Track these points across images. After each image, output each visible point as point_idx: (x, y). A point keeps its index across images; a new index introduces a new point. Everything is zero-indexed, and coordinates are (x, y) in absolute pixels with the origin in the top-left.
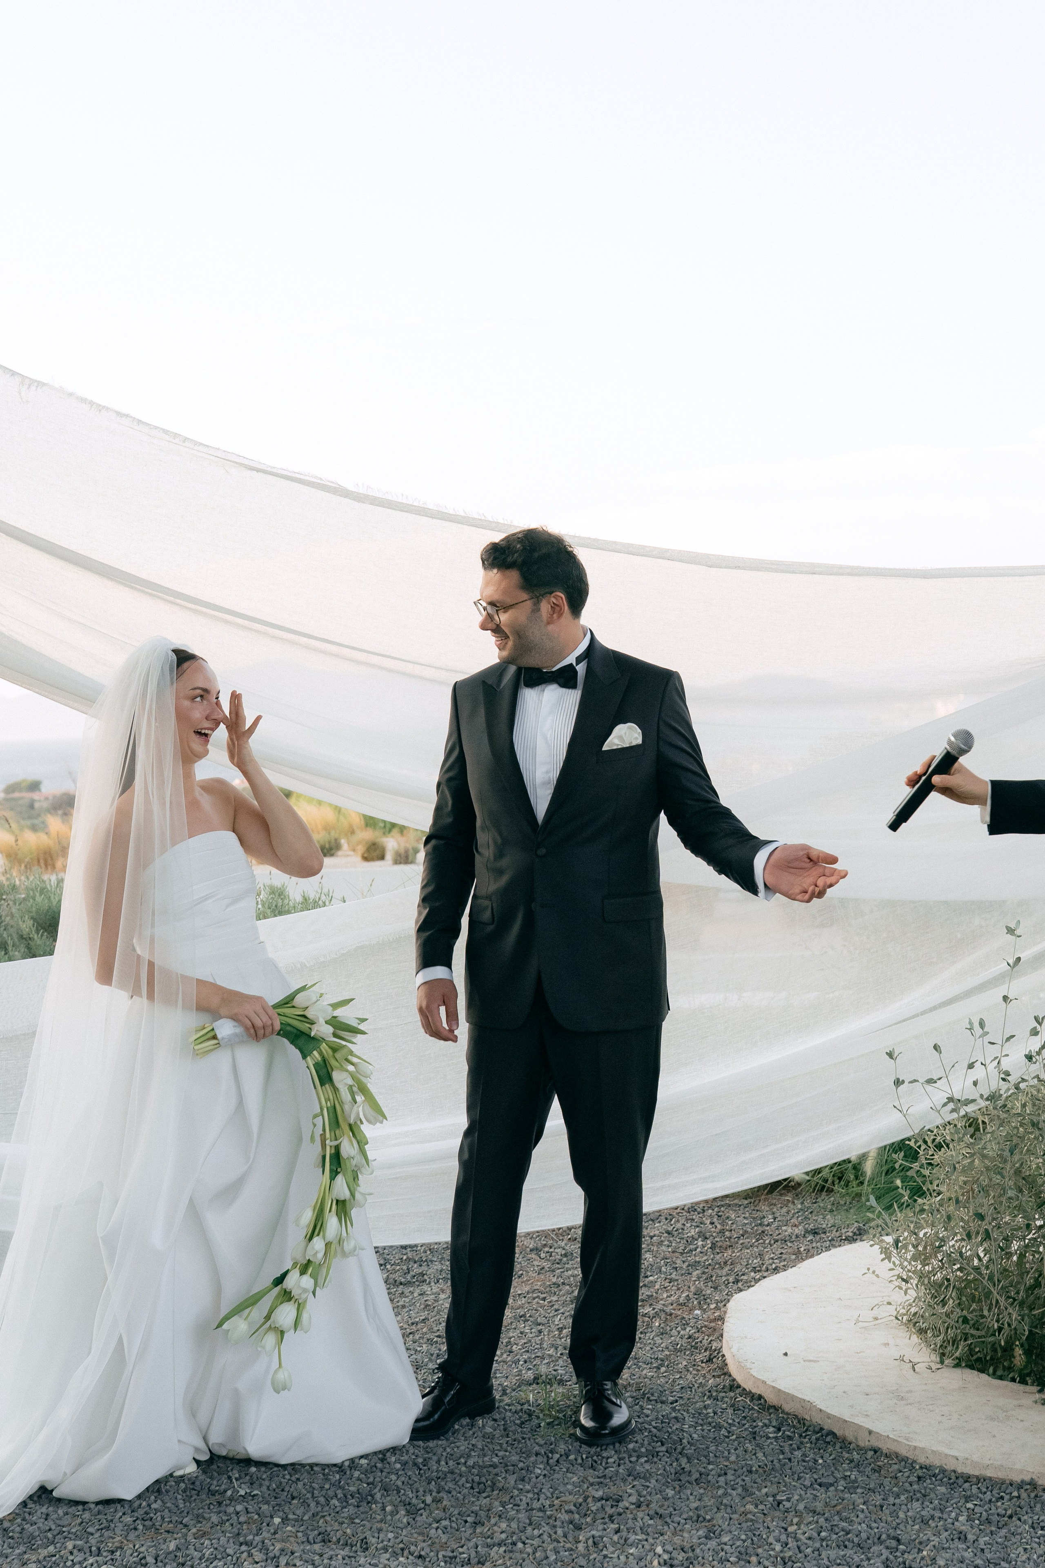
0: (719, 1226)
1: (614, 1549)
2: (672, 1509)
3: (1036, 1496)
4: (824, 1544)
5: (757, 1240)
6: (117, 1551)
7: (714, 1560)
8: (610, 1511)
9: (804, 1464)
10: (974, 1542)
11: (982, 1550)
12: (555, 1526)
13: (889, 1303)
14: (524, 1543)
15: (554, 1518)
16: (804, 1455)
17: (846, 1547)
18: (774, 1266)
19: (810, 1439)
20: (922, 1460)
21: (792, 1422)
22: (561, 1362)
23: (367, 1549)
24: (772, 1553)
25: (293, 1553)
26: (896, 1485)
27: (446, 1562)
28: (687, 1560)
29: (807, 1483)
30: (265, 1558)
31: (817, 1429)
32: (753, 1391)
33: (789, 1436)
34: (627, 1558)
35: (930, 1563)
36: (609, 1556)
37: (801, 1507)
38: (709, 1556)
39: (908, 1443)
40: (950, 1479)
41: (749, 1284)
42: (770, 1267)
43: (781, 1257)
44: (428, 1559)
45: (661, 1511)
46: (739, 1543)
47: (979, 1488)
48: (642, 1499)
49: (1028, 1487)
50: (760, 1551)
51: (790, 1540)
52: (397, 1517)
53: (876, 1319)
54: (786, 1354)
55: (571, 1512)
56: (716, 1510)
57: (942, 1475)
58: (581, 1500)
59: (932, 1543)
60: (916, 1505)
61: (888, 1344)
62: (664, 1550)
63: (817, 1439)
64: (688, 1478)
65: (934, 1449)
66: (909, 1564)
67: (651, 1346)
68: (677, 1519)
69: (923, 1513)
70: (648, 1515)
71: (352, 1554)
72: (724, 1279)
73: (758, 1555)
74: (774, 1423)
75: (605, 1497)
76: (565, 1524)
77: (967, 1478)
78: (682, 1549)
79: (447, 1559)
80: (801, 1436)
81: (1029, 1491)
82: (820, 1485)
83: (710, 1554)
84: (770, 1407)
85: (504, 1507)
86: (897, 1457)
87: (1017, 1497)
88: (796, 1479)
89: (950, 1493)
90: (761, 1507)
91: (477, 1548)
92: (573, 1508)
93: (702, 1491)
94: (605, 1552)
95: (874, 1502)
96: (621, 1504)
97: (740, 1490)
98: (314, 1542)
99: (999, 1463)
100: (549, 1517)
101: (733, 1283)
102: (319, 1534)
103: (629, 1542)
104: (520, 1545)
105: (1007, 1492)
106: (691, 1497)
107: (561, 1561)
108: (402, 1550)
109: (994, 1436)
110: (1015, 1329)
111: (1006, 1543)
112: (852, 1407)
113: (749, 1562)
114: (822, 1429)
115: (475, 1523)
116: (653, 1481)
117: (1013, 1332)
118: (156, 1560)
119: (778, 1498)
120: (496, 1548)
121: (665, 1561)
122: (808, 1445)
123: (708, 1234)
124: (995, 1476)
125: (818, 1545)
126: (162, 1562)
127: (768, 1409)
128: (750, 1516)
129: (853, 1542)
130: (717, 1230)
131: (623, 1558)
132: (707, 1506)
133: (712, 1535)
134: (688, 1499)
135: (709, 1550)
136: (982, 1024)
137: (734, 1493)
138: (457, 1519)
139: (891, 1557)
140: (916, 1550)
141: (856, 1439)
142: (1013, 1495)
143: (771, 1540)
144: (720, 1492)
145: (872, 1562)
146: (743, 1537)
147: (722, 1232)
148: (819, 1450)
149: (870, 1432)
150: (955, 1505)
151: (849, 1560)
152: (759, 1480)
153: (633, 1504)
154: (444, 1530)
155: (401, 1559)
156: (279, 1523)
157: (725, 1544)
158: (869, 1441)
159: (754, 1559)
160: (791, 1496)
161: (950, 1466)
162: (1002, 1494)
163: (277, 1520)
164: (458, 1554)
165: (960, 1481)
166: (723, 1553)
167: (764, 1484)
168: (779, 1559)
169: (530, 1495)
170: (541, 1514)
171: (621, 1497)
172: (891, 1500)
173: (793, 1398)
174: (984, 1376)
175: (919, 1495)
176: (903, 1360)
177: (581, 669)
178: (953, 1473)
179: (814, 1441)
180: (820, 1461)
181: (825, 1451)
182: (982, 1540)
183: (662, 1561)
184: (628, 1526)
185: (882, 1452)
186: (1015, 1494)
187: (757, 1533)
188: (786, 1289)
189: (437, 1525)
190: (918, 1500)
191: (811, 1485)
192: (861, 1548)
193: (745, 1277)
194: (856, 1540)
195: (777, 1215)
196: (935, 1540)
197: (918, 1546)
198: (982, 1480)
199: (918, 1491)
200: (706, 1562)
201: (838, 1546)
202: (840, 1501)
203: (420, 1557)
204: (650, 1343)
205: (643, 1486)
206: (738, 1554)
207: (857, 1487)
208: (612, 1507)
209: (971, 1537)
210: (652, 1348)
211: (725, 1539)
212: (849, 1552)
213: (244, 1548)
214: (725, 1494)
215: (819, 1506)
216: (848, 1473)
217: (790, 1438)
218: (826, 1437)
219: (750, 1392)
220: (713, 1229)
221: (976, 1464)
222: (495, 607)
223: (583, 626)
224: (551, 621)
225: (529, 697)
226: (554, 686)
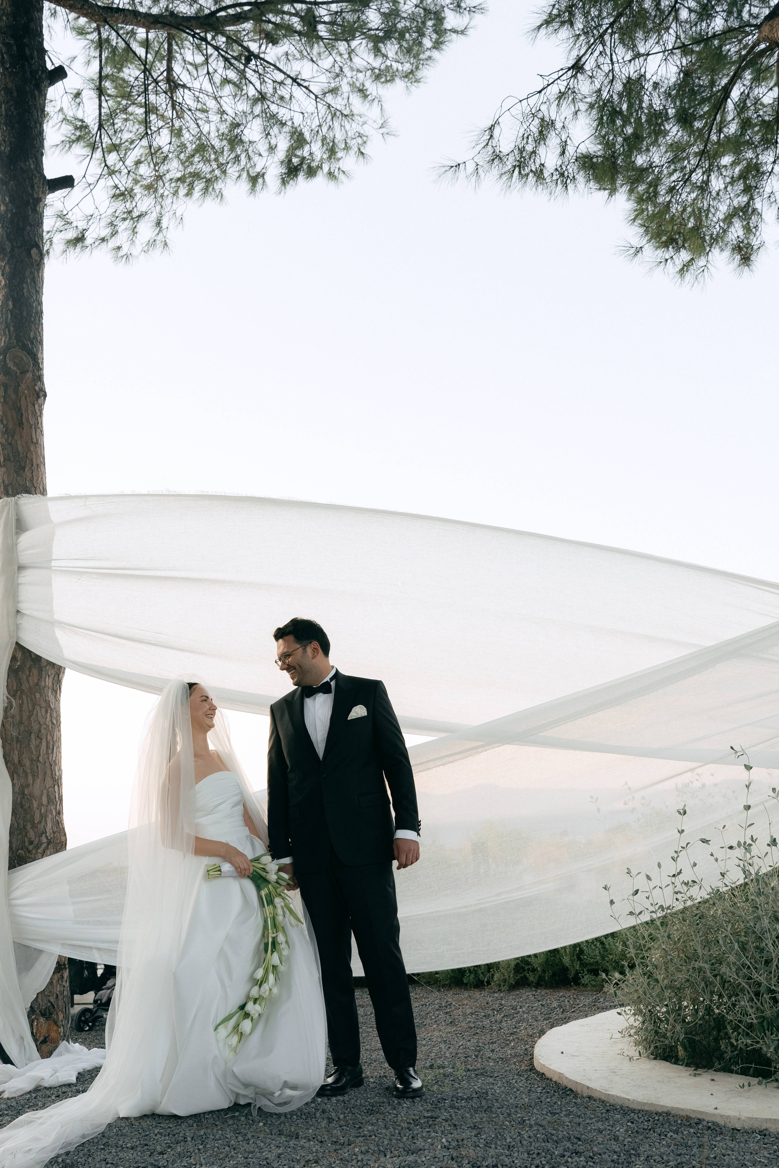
8: (430, 1123)
14: (376, 1136)
19: (558, 1093)
20: (612, 1102)
21: (552, 1085)
31: (563, 1087)
32: (541, 1072)
33: (547, 1091)
34: (426, 1144)
36: (417, 1143)
37: (534, 1123)
39: (607, 1093)
40: (624, 1111)
47: (638, 1116)
54: (562, 1053)
57: (620, 1109)
63: (563, 1093)
68: (463, 1127)
74: (544, 1086)
77: (633, 1111)
78: (457, 1140)
80: (555, 1091)
81: (665, 1116)
83: (471, 1143)
84: (546, 1078)
88: (540, 1110)
89: (621, 1118)
90: (512, 1123)
93: (485, 1115)
104: (373, 1137)
108: (314, 1138)
114: (567, 1088)
122: (556, 1095)
124: (649, 1109)
127: (544, 1080)
141: (582, 1092)
149: (588, 1088)
160: (532, 1118)
162: (649, 1118)
165: (630, 1112)
166: (478, 1143)
167: (520, 1113)
172: (587, 1121)
173: (556, 1073)
175: (603, 1119)
176: (622, 1054)
177: (333, 683)
178: (626, 1108)
179: (560, 1094)
180: (558, 1103)
181: (563, 1098)
185: (593, 1099)
186: (657, 1118)
190: (602, 1121)
191: (546, 1113)
198: (641, 1111)
199: (604, 1117)
202: (558, 1121)
207: (570, 1115)
214: (497, 1116)
215: (544, 1123)
216: (570, 1108)
218: (567, 1092)
219: (538, 1071)
221: (639, 1103)
222: (284, 657)
223: (331, 664)
224: (314, 658)
225: (309, 702)
226: (321, 694)
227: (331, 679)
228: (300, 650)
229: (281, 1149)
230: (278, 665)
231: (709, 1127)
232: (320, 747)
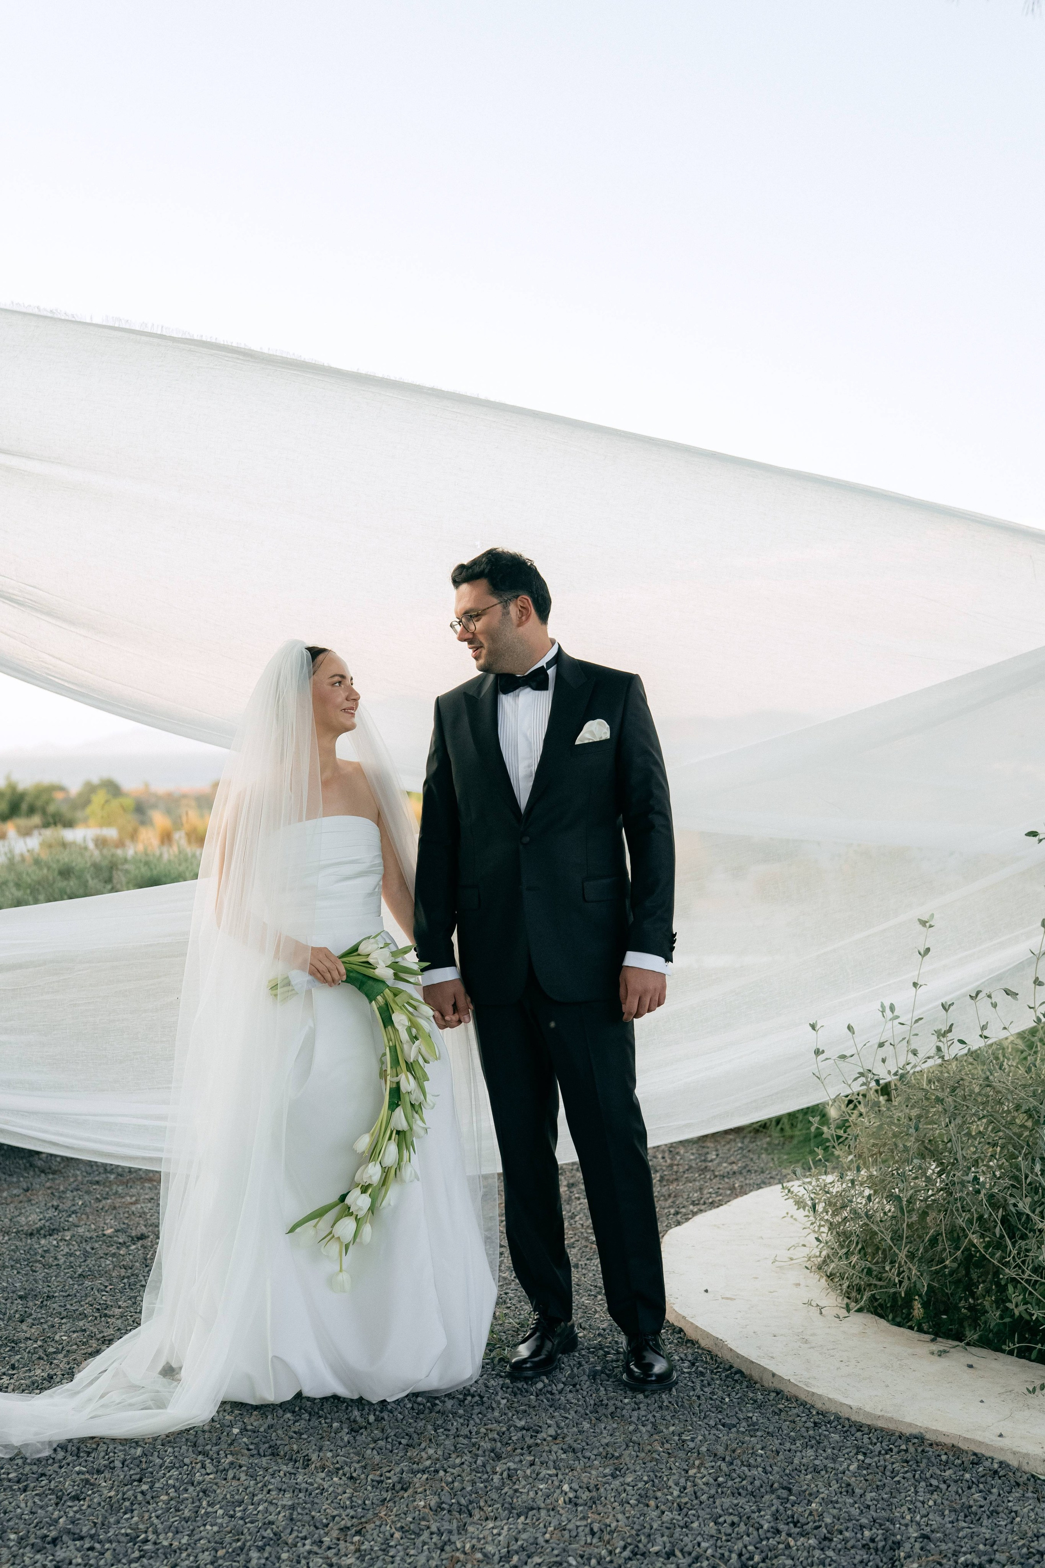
0: (669, 1161)
1: (526, 1483)
2: (584, 1444)
3: (923, 1451)
4: (719, 1490)
5: (700, 1175)
6: (92, 1452)
7: (615, 1501)
8: (530, 1441)
9: (711, 1402)
10: (861, 1496)
11: (868, 1507)
12: (477, 1455)
13: (804, 1245)
14: (445, 1471)
15: (477, 1446)
16: (713, 1393)
17: (740, 1494)
18: (710, 1200)
19: (720, 1376)
20: (819, 1405)
21: (706, 1358)
22: (513, 1286)
23: (308, 1465)
24: (669, 1497)
25: (241, 1467)
26: (793, 1430)
27: (373, 1487)
28: (590, 1499)
29: (712, 1423)
30: (215, 1470)
31: (727, 1367)
32: (676, 1324)
33: (701, 1372)
34: (537, 1493)
35: (817, 1518)
36: (520, 1490)
37: (704, 1449)
38: (611, 1496)
39: (807, 1389)
40: (843, 1427)
41: (686, 1217)
42: (707, 1201)
43: (717, 1192)
44: (358, 1482)
45: (575, 1445)
46: (640, 1485)
47: (870, 1438)
48: (559, 1432)
49: (916, 1441)
50: (659, 1494)
51: (689, 1484)
52: (340, 1435)
53: (792, 1259)
54: (706, 1291)
55: (495, 1440)
56: (624, 1447)
57: (836, 1422)
58: (504, 1429)
59: (821, 1496)
60: (810, 1452)
61: (799, 1285)
62: (571, 1488)
63: (727, 1376)
64: (604, 1411)
65: (831, 1396)
66: (797, 1518)
67: (594, 1272)
68: (588, 1454)
69: (817, 1462)
70: (562, 1449)
71: (293, 1471)
72: (666, 1211)
73: (657, 1498)
74: (690, 1358)
75: (526, 1427)
76: (487, 1453)
77: (859, 1427)
78: (588, 1488)
79: (375, 1483)
80: (712, 1372)
81: (917, 1445)
82: (723, 1425)
83: (613, 1494)
84: (688, 1341)
85: (435, 1431)
86: (797, 1400)
87: (904, 1450)
88: (702, 1417)
89: (843, 1442)
90: (667, 1446)
91: (402, 1474)
92: (496, 1436)
93: (615, 1425)
94: (516, 1487)
95: (771, 1446)
96: (540, 1436)
97: (649, 1427)
98: (264, 1456)
99: (889, 1415)
100: (474, 1445)
101: (674, 1215)
102: (270, 1447)
103: (541, 1476)
104: (442, 1473)
105: (896, 1444)
106: (604, 1432)
107: (476, 1493)
109: (887, 1386)
110: (915, 1282)
111: (891, 1500)
112: (759, 1348)
113: (648, 1506)
114: (731, 1367)
115: (407, 1445)
116: (572, 1412)
117: (912, 1285)
118: (123, 1464)
119: (684, 1437)
120: (419, 1475)
121: (570, 1499)
122: (718, 1382)
123: (658, 1168)
124: (886, 1427)
125: (713, 1491)
126: (127, 1466)
127: (686, 1343)
128: (655, 1456)
129: (747, 1490)
130: (667, 1164)
131: (532, 1494)
132: (617, 1443)
133: (618, 1473)
134: (602, 1433)
135: (612, 1490)
136: (892, 1008)
137: (644, 1429)
138: (392, 1440)
139: (781, 1508)
140: (806, 1501)
141: (761, 1379)
142: (902, 1448)
143: (670, 1483)
144: (631, 1428)
145: (762, 1513)
146: (645, 1478)
147: (671, 1166)
148: (728, 1387)
149: (774, 1375)
150: (846, 1455)
151: (740, 1510)
152: (668, 1418)
153: (551, 1436)
154: (379, 1450)
155: (335, 1479)
156: (238, 1434)
157: (628, 1485)
158: (772, 1383)
159: (652, 1503)
160: (695, 1436)
161: (845, 1413)
162: (891, 1446)
163: (236, 1431)
164: (385, 1479)
165: (853, 1430)
166: (624, 1495)
167: (672, 1422)
168: (675, 1504)
169: (461, 1421)
170: (466, 1441)
171: (540, 1427)
172: (788, 1445)
173: (708, 1335)
174: (883, 1322)
175: (813, 1442)
176: (811, 1304)
177: (551, 672)
178: (847, 1421)
179: (724, 1378)
180: (727, 1400)
181: (733, 1388)
182: (869, 1496)
183: (567, 1500)
184: (542, 1459)
185: (783, 1395)
186: (904, 1447)
187: (659, 1475)
188: (715, 1225)
189: (374, 1445)
190: (812, 1447)
191: (716, 1425)
192: (754, 1497)
193: (683, 1210)
194: (750, 1488)
195: (720, 1152)
196: (825, 1493)
197: (808, 1497)
198: (873, 1430)
199: (813, 1437)
200: (607, 1502)
201: (733, 1494)
202: (740, 1444)
203: (351, 1478)
204: (593, 1270)
205: (562, 1417)
206: (638, 1497)
207: (758, 1430)
208: (531, 1438)
209: (858, 1491)
210: (594, 1275)
211: (629, 1479)
212: (742, 1501)
213: (200, 1458)
214: (635, 1430)
215: (720, 1450)
216: (750, 1415)
217: (702, 1374)
218: (735, 1374)
219: (673, 1325)
220: (664, 1164)
221: (868, 1414)
222: (469, 616)
223: (550, 636)
224: (520, 624)
225: (506, 702)
226: (528, 690)
227: (549, 664)
228: (499, 607)
229: (288, 1495)
230: (456, 631)
231: (996, 1472)
232: (523, 789)
